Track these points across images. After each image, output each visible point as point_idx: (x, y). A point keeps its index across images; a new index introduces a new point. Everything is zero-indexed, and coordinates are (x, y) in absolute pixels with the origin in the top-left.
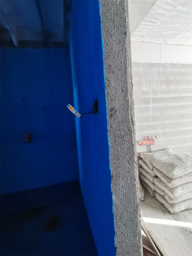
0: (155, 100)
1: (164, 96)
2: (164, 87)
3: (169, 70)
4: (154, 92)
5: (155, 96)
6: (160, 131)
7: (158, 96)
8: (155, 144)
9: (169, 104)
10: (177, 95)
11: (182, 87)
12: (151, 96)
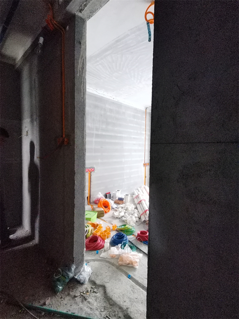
0: (97, 136)
1: (104, 133)
2: (104, 126)
3: (108, 114)
4: (97, 129)
5: (97, 133)
6: (99, 161)
7: (100, 133)
8: (95, 171)
9: (107, 140)
10: (113, 134)
11: (116, 129)
12: (95, 132)
